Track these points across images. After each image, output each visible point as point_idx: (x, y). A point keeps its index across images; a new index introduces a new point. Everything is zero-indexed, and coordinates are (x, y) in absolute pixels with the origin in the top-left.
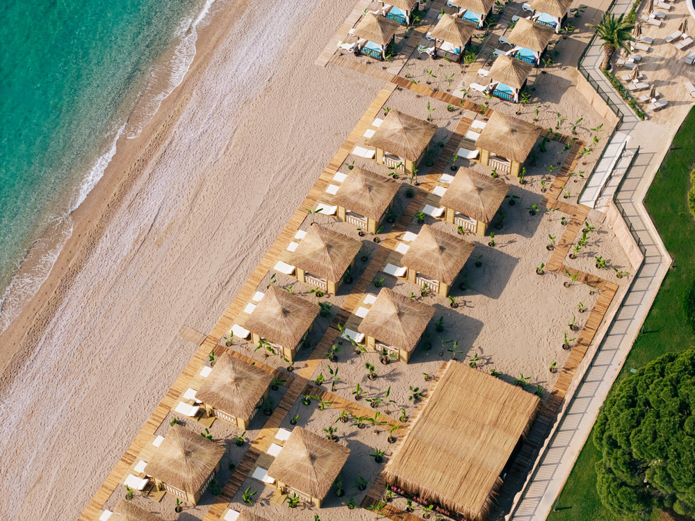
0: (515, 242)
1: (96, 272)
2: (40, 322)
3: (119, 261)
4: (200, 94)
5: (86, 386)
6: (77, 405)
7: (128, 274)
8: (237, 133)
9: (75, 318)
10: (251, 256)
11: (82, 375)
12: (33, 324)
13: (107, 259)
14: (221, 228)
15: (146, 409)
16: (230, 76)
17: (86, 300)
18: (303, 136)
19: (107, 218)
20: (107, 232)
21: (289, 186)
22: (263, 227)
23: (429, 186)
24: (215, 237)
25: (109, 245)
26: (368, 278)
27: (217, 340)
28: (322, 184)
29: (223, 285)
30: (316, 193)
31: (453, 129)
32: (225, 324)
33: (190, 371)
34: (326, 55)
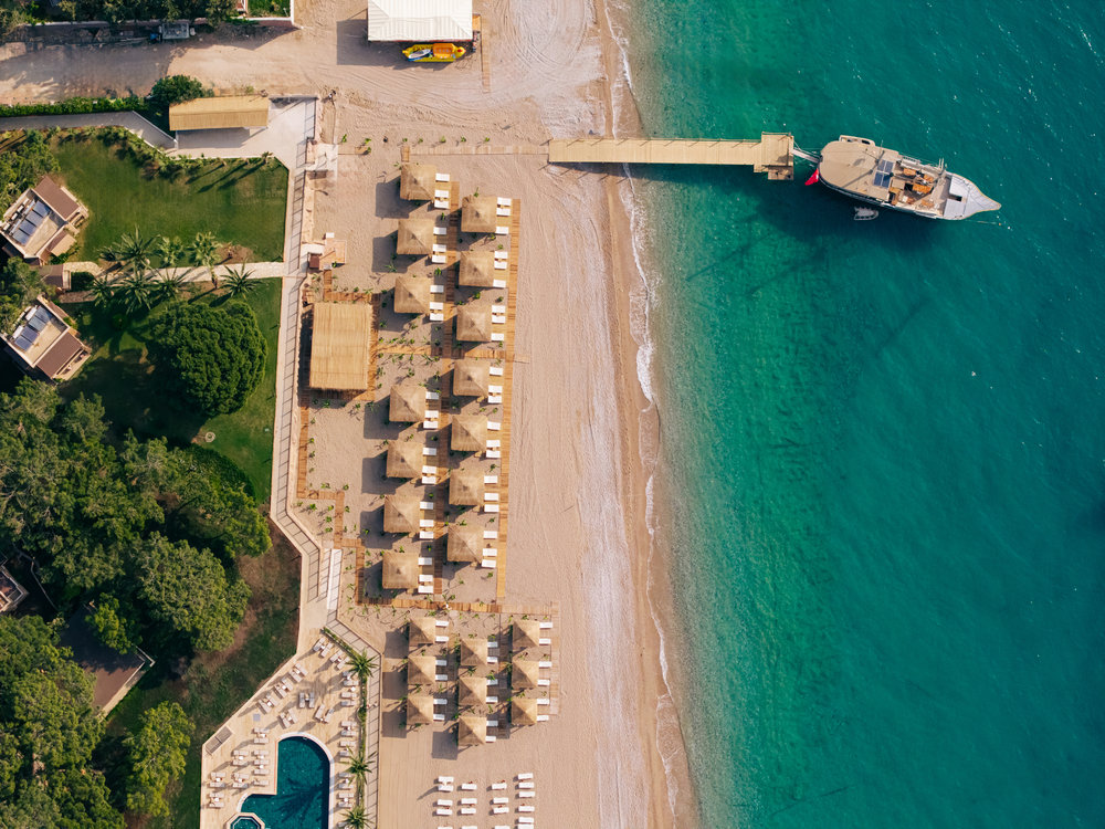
0: (370, 505)
1: (604, 378)
2: (616, 331)
3: (595, 391)
4: (622, 544)
5: (562, 301)
6: (561, 288)
7: (584, 384)
8: (579, 520)
9: (597, 342)
10: (518, 427)
11: (570, 306)
12: (619, 328)
13: (603, 390)
14: (548, 440)
15: (522, 301)
16: (611, 568)
17: (598, 356)
18: (535, 534)
20: (616, 410)
21: (524, 490)
22: (523, 452)
23: (439, 526)
24: (547, 432)
25: (609, 401)
26: (443, 441)
27: (508, 361)
28: (504, 499)
29: (524, 400)
30: (504, 491)
31: (444, 581)
32: (508, 373)
33: (511, 335)
34: (556, 612)
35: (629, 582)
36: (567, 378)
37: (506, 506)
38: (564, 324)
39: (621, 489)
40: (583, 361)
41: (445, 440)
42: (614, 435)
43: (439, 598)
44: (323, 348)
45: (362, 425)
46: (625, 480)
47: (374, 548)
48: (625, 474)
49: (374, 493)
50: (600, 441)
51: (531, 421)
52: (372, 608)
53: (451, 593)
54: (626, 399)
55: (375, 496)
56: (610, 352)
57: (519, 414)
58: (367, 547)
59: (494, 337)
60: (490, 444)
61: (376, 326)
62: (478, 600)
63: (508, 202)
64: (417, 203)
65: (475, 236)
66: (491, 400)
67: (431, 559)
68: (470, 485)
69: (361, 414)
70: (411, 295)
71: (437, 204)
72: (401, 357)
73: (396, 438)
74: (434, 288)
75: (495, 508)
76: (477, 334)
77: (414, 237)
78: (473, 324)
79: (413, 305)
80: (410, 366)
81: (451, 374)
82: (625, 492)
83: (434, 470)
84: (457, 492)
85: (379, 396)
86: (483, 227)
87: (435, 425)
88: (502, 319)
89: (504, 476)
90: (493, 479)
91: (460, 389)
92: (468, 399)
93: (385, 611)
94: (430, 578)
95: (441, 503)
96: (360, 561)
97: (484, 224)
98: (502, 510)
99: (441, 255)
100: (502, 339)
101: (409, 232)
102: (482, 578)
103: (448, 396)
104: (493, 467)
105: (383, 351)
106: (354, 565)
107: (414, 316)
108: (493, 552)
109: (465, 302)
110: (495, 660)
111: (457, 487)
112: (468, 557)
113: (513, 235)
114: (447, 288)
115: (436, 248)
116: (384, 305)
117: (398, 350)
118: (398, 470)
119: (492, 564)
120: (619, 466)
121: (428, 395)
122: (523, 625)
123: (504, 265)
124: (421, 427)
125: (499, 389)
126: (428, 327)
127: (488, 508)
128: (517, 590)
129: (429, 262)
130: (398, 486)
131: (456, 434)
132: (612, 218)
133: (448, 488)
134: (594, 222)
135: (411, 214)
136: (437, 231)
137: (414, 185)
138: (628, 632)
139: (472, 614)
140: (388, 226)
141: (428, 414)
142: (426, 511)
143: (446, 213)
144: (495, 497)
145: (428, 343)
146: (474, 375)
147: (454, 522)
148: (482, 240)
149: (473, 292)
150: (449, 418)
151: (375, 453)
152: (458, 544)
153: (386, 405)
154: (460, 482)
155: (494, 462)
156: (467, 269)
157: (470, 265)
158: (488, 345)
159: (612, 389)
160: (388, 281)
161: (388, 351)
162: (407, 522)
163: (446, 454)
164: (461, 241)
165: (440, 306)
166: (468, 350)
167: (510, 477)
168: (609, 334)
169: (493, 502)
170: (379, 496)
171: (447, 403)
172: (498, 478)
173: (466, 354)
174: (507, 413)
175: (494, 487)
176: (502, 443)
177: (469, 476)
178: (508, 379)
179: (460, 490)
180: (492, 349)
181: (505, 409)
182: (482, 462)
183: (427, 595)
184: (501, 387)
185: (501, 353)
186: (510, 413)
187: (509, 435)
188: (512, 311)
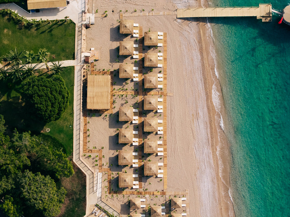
0: (112, 155)
1: (202, 101)
2: (206, 82)
3: (199, 106)
4: (212, 166)
5: (185, 71)
6: (184, 67)
7: (194, 104)
8: (195, 157)
9: (199, 87)
10: (170, 122)
11: (188, 73)
13: (202, 106)
14: (181, 126)
15: (169, 72)
16: (208, 175)
17: (200, 93)
18: (178, 163)
19: (210, 117)
20: (207, 113)
21: (173, 146)
22: (172, 131)
23: (140, 162)
24: (181, 123)
25: (204, 110)
27: (164, 96)
28: (165, 150)
29: (171, 111)
30: (165, 147)
31: (143, 183)
32: (165, 101)
33: (165, 85)
34: (187, 194)
35: (215, 181)
36: (188, 102)
37: (166, 153)
38: (185, 81)
39: (210, 144)
40: (194, 95)
41: (141, 128)
42: (207, 123)
43: (141, 190)
44: (91, 93)
45: (108, 124)
46: (212, 141)
47: (115, 171)
48: (212, 138)
49: (114, 150)
50: (202, 126)
51: (174, 119)
52: (115, 195)
53: (146, 188)
54: (211, 109)
55: (114, 151)
56: (204, 91)
57: (170, 116)
58: (112, 171)
59: (159, 86)
60: (159, 128)
61: (113, 84)
62: (157, 190)
63: (162, 33)
64: (126, 35)
65: (149, 47)
66: (159, 111)
67: (137, 175)
68: (152, 145)
69: (108, 119)
70: (126, 71)
71: (134, 35)
72: (122, 96)
73: (122, 128)
74: (134, 68)
75: (162, 154)
76: (152, 85)
77: (126, 48)
78: (151, 81)
79: (127, 75)
80: (126, 99)
81: (143, 102)
82: (212, 146)
83: (137, 140)
84: (147, 148)
85: (114, 111)
86: (153, 44)
87: (137, 122)
88: (162, 79)
89: (165, 141)
90: (161, 142)
91: (147, 107)
92: (150, 111)
93: (120, 196)
94: (137, 182)
95: (141, 153)
96: (109, 177)
97: (153, 42)
98: (164, 154)
99: (137, 56)
100: (162, 87)
101: (124, 46)
102: (158, 182)
103: (141, 110)
104: (160, 137)
105: (115, 94)
106: (107, 178)
107: (127, 79)
108: (162, 171)
109: (147, 73)
110: (164, 214)
111: (147, 146)
112: (152, 174)
113: (164, 46)
114: (140, 68)
115: (135, 52)
116: (115, 75)
117: (121, 93)
118: (123, 140)
119: (162, 176)
120: (209, 135)
121: (134, 110)
122: (175, 199)
123: (161, 58)
124: (131, 123)
125: (161, 107)
126: (133, 83)
127: (159, 154)
128: (172, 186)
129: (132, 58)
130: (123, 147)
131: (146, 125)
132: (202, 39)
133: (143, 146)
134: (196, 40)
135: (124, 40)
136: (135, 46)
137: (125, 28)
138: (216, 200)
139: (155, 196)
140: (116, 44)
141: (134, 118)
142: (135, 156)
143: (138, 39)
144: (162, 149)
145: (133, 90)
146: (152, 102)
147: (146, 160)
148: (152, 49)
149: (150, 69)
150: (143, 119)
151: (114, 134)
152: (148, 169)
153: (117, 115)
154: (148, 144)
155: (161, 136)
156: (147, 60)
157: (149, 58)
158: (157, 90)
159: (205, 105)
160: (116, 66)
161: (117, 93)
162: (127, 161)
163: (142, 133)
164: (144, 49)
165: (137, 75)
166: (149, 92)
167: (167, 141)
168: (203, 84)
169: (161, 151)
170: (116, 151)
171: (141, 113)
172: (163, 142)
173: (148, 94)
174: (165, 116)
175: (161, 146)
176: (163, 128)
177: (151, 142)
178: (165, 103)
179: (148, 147)
180: (158, 91)
181: (164, 115)
182: (156, 136)
183: (136, 189)
184: (162, 106)
185: (162, 92)
186: (166, 116)
187: (166, 125)
188: (165, 76)
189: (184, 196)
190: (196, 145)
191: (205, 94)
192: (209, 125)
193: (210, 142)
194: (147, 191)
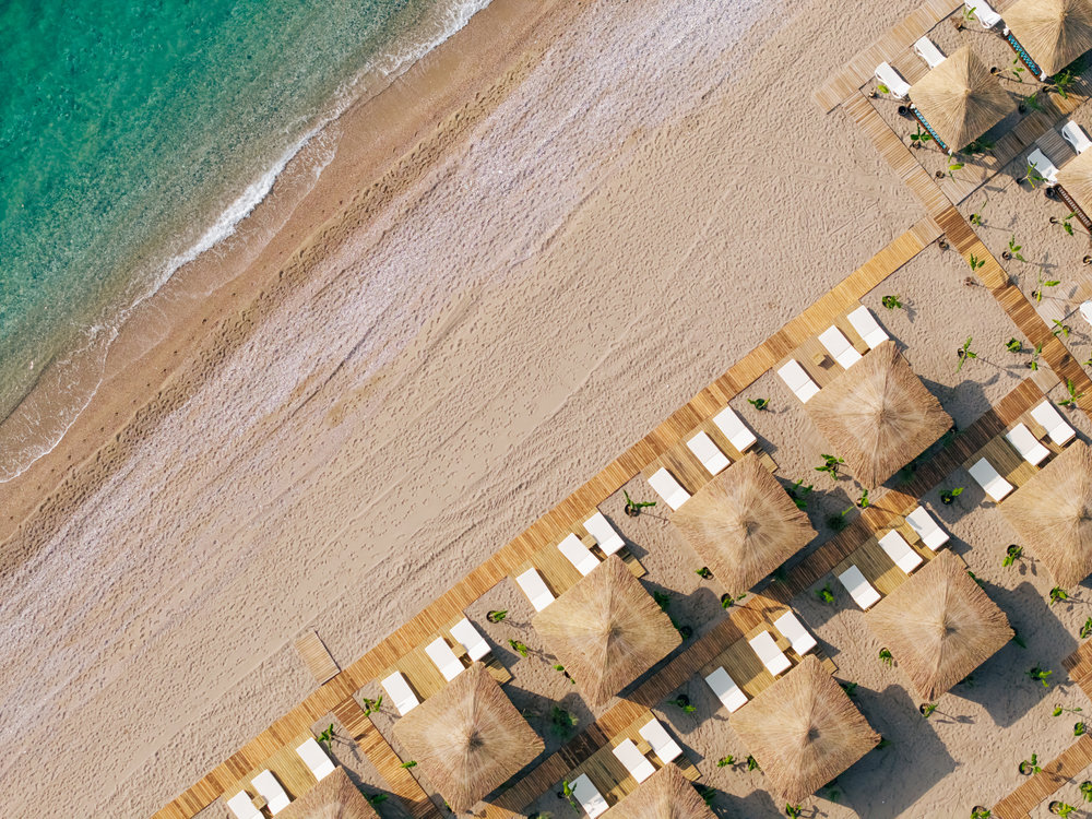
0: (972, 722)
1: (204, 426)
2: (69, 493)
3: (253, 420)
4: (557, 66)
5: (101, 676)
6: (73, 706)
7: (257, 460)
8: (586, 207)
9: (132, 512)
10: (489, 528)
11: (100, 648)
12: (56, 491)
13: (234, 403)
14: (460, 434)
15: (183, 773)
16: (634, 46)
17: (164, 482)
18: (707, 279)
19: (269, 302)
20: (256, 338)
21: (626, 391)
22: (539, 468)
23: (883, 518)
24: (442, 451)
25: (248, 372)
26: (673, 678)
27: (353, 687)
28: (689, 420)
29: (413, 570)
30: (669, 435)
31: (995, 398)
32: (382, 659)
33: (283, 731)
34: (842, 84)
36: (277, 513)
37: (698, 401)
38: (155, 628)
39: (432, 174)
40: (205, 509)
41: (670, 676)
42: (320, 294)
43: (1044, 376)
46: (403, 178)
47: (1059, 625)
48: (388, 193)
49: (934, 735)
50: (359, 311)
51: (449, 513)
53: (1008, 358)
55: (935, 727)
56: (131, 463)
57: (456, 554)
58: (1075, 643)
59: (322, 768)
60: (587, 564)
62: (970, 282)
66: (479, 649)
67: (973, 471)
68: (732, 520)
73: (762, 797)
75: (726, 421)
82: (432, 154)
83: (761, 643)
84: (777, 540)
87: (652, 730)
88: (264, 783)
89: (635, 464)
90: (661, 483)
91: (517, 744)
92: (526, 704)
94: (1018, 435)
98: (717, 405)
100: (312, 744)
102: (911, 314)
103: (555, 759)
104: (634, 510)
108: (831, 340)
110: (1072, 127)
111: (764, 551)
119: (861, 320)
120: (383, 222)
121: (595, 807)
124: (686, 758)
125: (436, 650)
127: (742, 439)
128: (871, 213)
131: (636, 660)
133: (778, 573)
139: (1013, 268)
141: (640, 770)
142: (871, 578)
144: (699, 444)
146: (458, 737)
147: (843, 493)
154: (744, 554)
155: (619, 516)
158: (351, 763)
159: (213, 387)
163: (698, 647)
166: (407, 802)
167: (624, 451)
168: (90, 503)
169: (716, 438)
170: (931, 720)
171: (575, 744)
172: (650, 473)
173: (419, 799)
174: (478, 585)
175: (679, 466)
176: (559, 537)
177: (712, 546)
178: (395, 650)
179: (764, 538)
180: (353, 748)
181: (473, 595)
182: (643, 544)
183: (1065, 409)
184: (429, 650)
185: (346, 718)
186: (473, 577)
187: (526, 536)
188: (225, 776)
189: (868, 91)
190: (507, 252)
191: (145, 447)
192: (326, 271)
193: (420, 187)
194: (1020, 336)
